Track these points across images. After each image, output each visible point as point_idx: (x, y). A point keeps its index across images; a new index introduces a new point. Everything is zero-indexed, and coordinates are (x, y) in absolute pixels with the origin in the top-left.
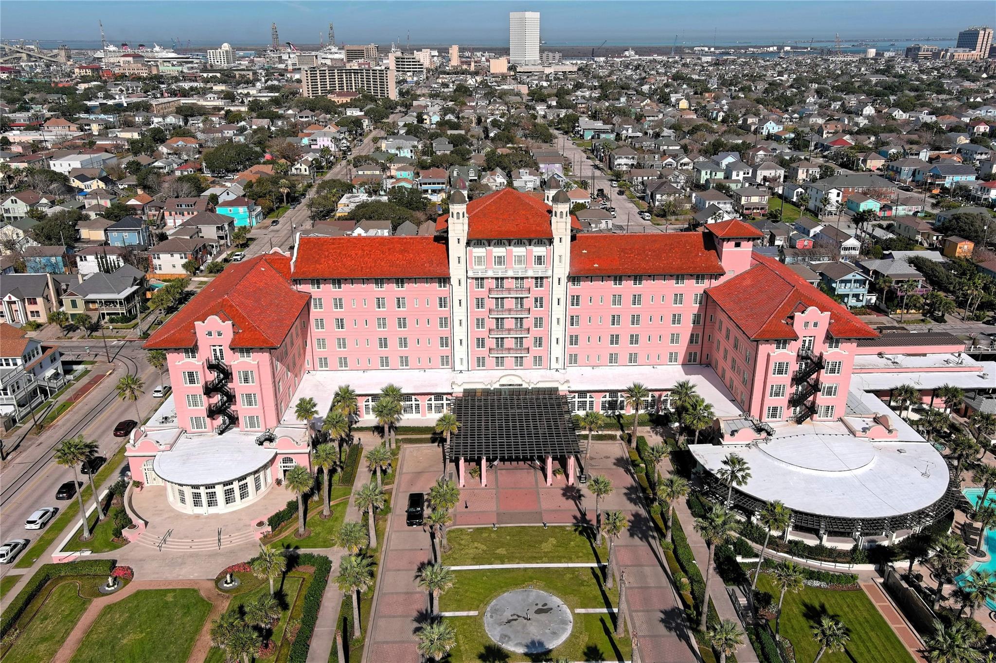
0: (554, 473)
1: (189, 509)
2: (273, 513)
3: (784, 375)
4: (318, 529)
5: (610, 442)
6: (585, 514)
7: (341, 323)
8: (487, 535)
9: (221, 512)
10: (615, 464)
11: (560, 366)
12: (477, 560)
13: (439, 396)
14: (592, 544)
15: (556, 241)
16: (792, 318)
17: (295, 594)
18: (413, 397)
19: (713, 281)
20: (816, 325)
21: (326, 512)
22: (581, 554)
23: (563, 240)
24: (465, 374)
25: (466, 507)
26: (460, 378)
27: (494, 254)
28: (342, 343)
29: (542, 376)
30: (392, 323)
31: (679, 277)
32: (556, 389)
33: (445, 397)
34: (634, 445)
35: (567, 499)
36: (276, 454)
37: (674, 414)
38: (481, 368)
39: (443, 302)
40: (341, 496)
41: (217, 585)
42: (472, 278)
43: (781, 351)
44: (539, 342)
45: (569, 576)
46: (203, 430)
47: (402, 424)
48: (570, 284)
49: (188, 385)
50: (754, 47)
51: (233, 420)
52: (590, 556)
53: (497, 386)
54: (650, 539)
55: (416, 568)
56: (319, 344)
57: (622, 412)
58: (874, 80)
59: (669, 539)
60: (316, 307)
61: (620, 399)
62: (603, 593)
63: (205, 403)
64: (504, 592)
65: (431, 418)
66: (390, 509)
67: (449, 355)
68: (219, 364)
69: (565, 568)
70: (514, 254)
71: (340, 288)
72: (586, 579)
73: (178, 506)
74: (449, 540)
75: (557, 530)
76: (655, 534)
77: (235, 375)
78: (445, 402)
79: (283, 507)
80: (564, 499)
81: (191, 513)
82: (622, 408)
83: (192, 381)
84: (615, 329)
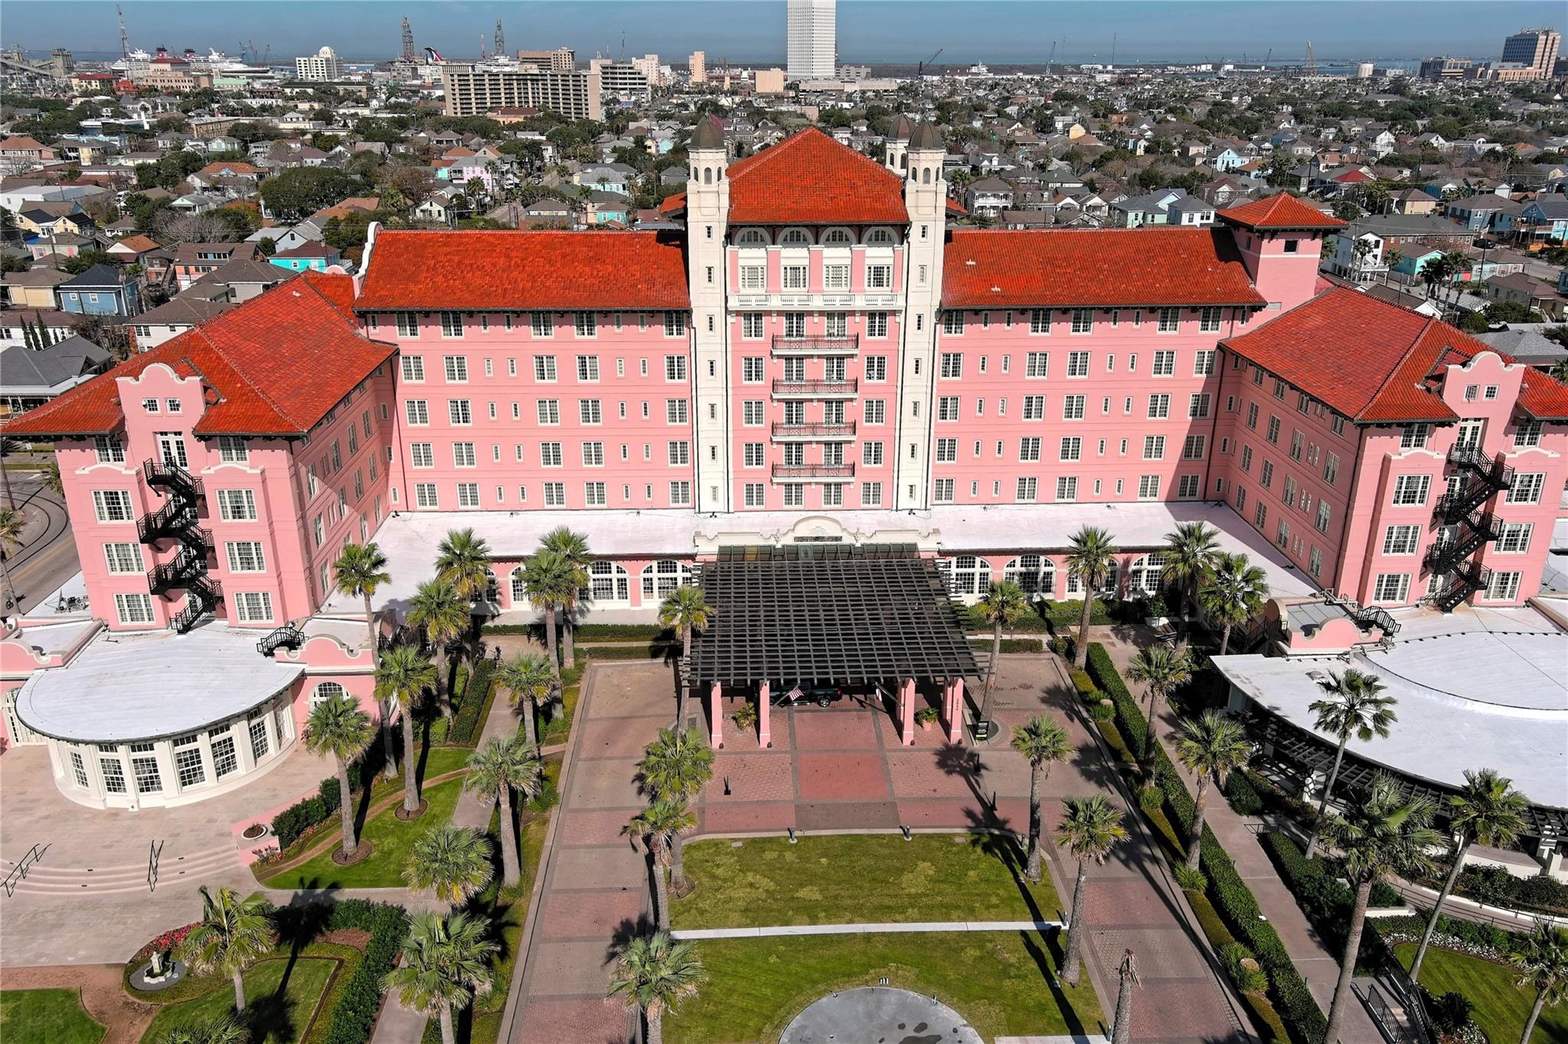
0: (918, 719)
1: (96, 797)
2: (287, 807)
3: (1417, 505)
4: (390, 842)
5: (1028, 655)
6: (993, 807)
7: (462, 412)
8: (775, 854)
9: (169, 805)
10: (1043, 700)
11: (917, 503)
12: (754, 915)
13: (667, 562)
14: (1016, 876)
15: (914, 232)
16: (1440, 378)
17: (315, 1001)
18: (614, 565)
19: (1237, 323)
20: (1491, 392)
21: (411, 804)
22: (994, 900)
23: (930, 231)
24: (722, 519)
25: (727, 792)
26: (711, 526)
27: (784, 263)
28: (466, 451)
29: (880, 523)
30: (570, 410)
31: (1167, 314)
32: (912, 548)
33: (679, 564)
34: (1081, 660)
35: (949, 773)
36: (303, 676)
37: (1156, 598)
38: (755, 507)
39: (675, 366)
40: (448, 768)
41: (127, 978)
42: (738, 313)
43: (1414, 450)
44: (875, 452)
45: (972, 953)
46: (146, 622)
47: (590, 620)
48: (941, 328)
49: (107, 521)
50: (1176, 66)
51: (212, 602)
52: (1017, 905)
53: (789, 540)
54: (1148, 865)
55: (609, 933)
56: (417, 457)
57: (1047, 596)
58: (1382, 102)
59: (1194, 865)
60: (409, 376)
61: (1043, 569)
62: (1058, 994)
63: (146, 560)
64: (821, 995)
65: (648, 609)
66: (556, 796)
67: (689, 479)
68: (174, 475)
69: (960, 933)
70: (826, 262)
71: (458, 333)
72: (1013, 960)
73: (72, 790)
74: (688, 868)
75: (935, 844)
76: (1158, 853)
77: (213, 502)
78: (680, 575)
79: (311, 791)
80: (941, 772)
81: (100, 807)
82: (1047, 588)
83: (115, 513)
84: (1033, 426)
